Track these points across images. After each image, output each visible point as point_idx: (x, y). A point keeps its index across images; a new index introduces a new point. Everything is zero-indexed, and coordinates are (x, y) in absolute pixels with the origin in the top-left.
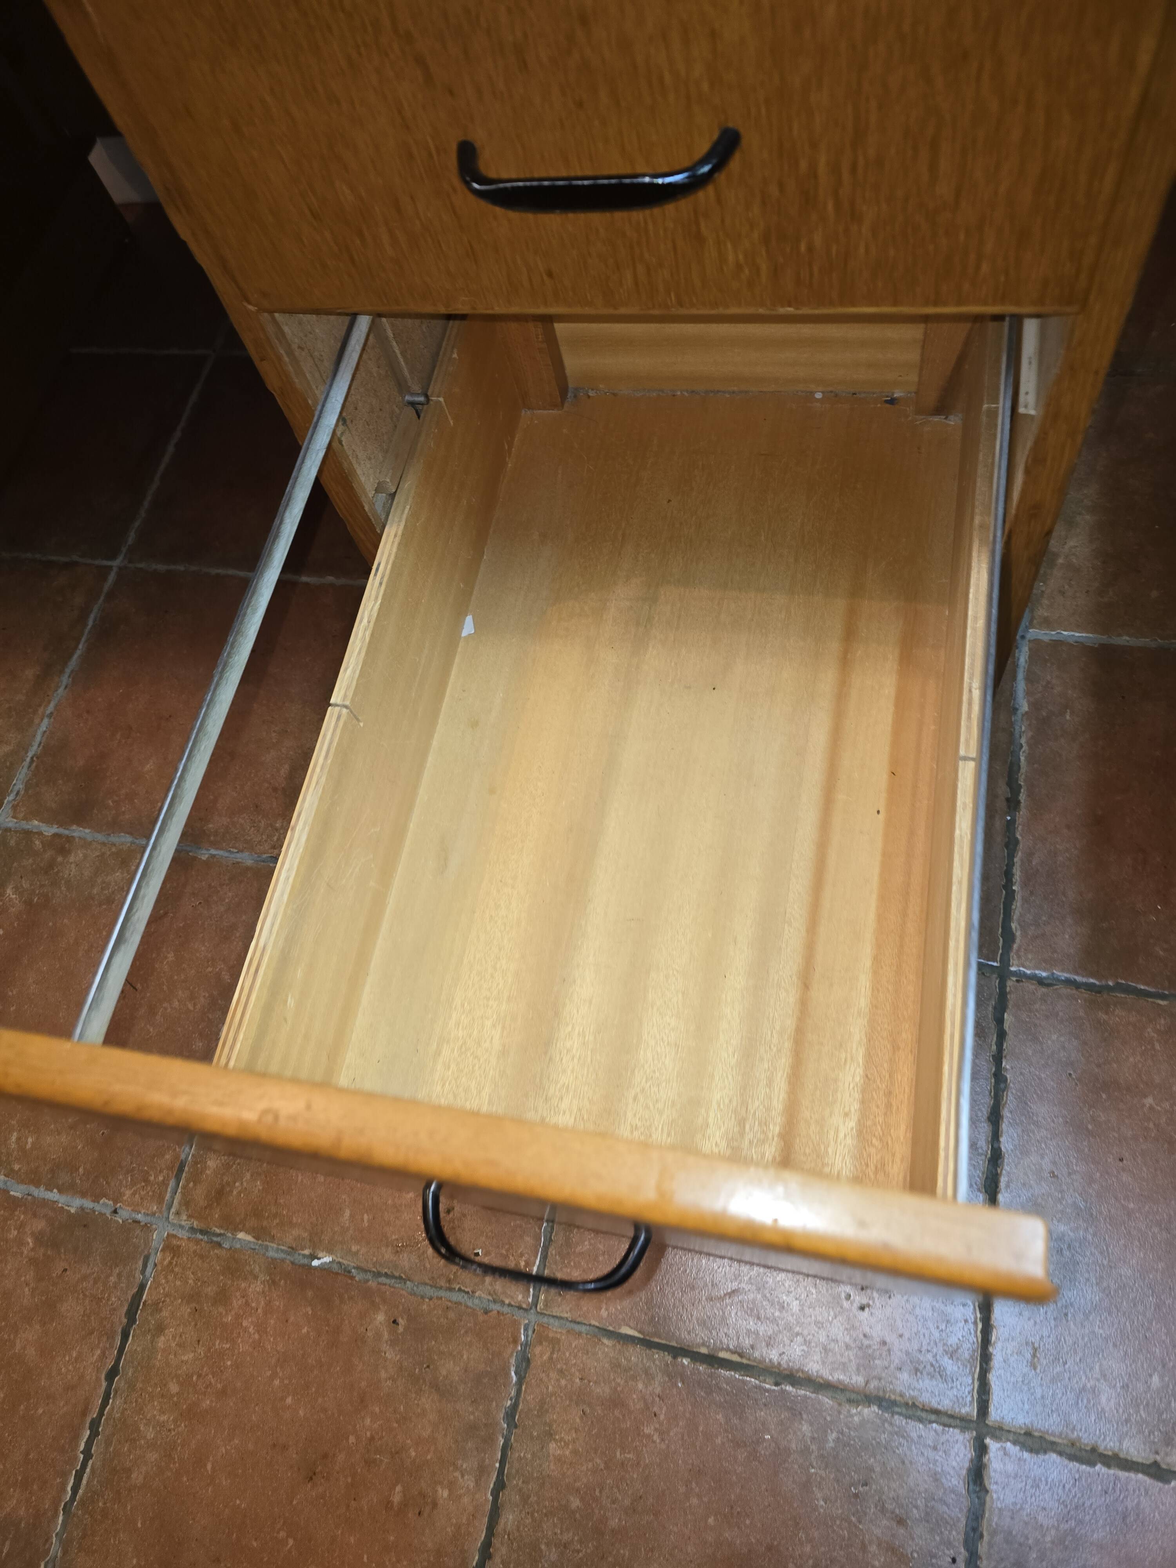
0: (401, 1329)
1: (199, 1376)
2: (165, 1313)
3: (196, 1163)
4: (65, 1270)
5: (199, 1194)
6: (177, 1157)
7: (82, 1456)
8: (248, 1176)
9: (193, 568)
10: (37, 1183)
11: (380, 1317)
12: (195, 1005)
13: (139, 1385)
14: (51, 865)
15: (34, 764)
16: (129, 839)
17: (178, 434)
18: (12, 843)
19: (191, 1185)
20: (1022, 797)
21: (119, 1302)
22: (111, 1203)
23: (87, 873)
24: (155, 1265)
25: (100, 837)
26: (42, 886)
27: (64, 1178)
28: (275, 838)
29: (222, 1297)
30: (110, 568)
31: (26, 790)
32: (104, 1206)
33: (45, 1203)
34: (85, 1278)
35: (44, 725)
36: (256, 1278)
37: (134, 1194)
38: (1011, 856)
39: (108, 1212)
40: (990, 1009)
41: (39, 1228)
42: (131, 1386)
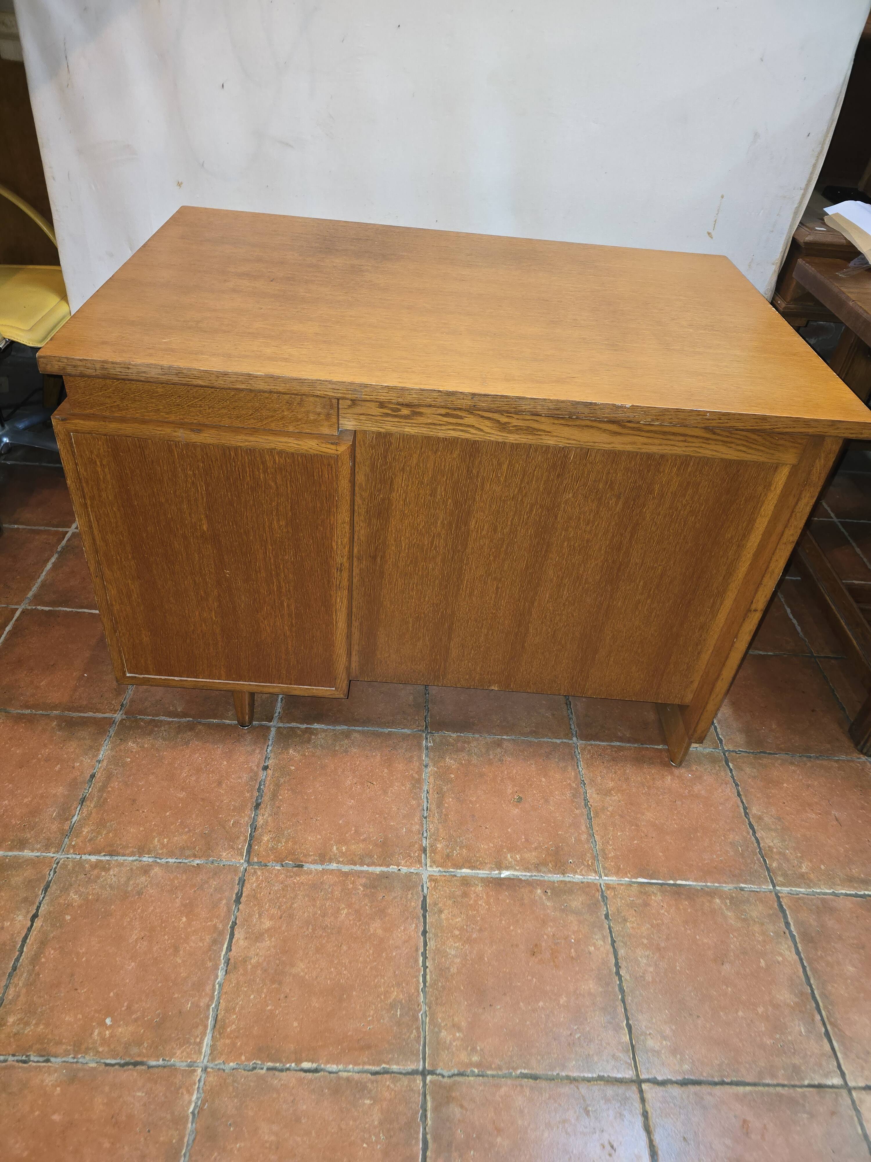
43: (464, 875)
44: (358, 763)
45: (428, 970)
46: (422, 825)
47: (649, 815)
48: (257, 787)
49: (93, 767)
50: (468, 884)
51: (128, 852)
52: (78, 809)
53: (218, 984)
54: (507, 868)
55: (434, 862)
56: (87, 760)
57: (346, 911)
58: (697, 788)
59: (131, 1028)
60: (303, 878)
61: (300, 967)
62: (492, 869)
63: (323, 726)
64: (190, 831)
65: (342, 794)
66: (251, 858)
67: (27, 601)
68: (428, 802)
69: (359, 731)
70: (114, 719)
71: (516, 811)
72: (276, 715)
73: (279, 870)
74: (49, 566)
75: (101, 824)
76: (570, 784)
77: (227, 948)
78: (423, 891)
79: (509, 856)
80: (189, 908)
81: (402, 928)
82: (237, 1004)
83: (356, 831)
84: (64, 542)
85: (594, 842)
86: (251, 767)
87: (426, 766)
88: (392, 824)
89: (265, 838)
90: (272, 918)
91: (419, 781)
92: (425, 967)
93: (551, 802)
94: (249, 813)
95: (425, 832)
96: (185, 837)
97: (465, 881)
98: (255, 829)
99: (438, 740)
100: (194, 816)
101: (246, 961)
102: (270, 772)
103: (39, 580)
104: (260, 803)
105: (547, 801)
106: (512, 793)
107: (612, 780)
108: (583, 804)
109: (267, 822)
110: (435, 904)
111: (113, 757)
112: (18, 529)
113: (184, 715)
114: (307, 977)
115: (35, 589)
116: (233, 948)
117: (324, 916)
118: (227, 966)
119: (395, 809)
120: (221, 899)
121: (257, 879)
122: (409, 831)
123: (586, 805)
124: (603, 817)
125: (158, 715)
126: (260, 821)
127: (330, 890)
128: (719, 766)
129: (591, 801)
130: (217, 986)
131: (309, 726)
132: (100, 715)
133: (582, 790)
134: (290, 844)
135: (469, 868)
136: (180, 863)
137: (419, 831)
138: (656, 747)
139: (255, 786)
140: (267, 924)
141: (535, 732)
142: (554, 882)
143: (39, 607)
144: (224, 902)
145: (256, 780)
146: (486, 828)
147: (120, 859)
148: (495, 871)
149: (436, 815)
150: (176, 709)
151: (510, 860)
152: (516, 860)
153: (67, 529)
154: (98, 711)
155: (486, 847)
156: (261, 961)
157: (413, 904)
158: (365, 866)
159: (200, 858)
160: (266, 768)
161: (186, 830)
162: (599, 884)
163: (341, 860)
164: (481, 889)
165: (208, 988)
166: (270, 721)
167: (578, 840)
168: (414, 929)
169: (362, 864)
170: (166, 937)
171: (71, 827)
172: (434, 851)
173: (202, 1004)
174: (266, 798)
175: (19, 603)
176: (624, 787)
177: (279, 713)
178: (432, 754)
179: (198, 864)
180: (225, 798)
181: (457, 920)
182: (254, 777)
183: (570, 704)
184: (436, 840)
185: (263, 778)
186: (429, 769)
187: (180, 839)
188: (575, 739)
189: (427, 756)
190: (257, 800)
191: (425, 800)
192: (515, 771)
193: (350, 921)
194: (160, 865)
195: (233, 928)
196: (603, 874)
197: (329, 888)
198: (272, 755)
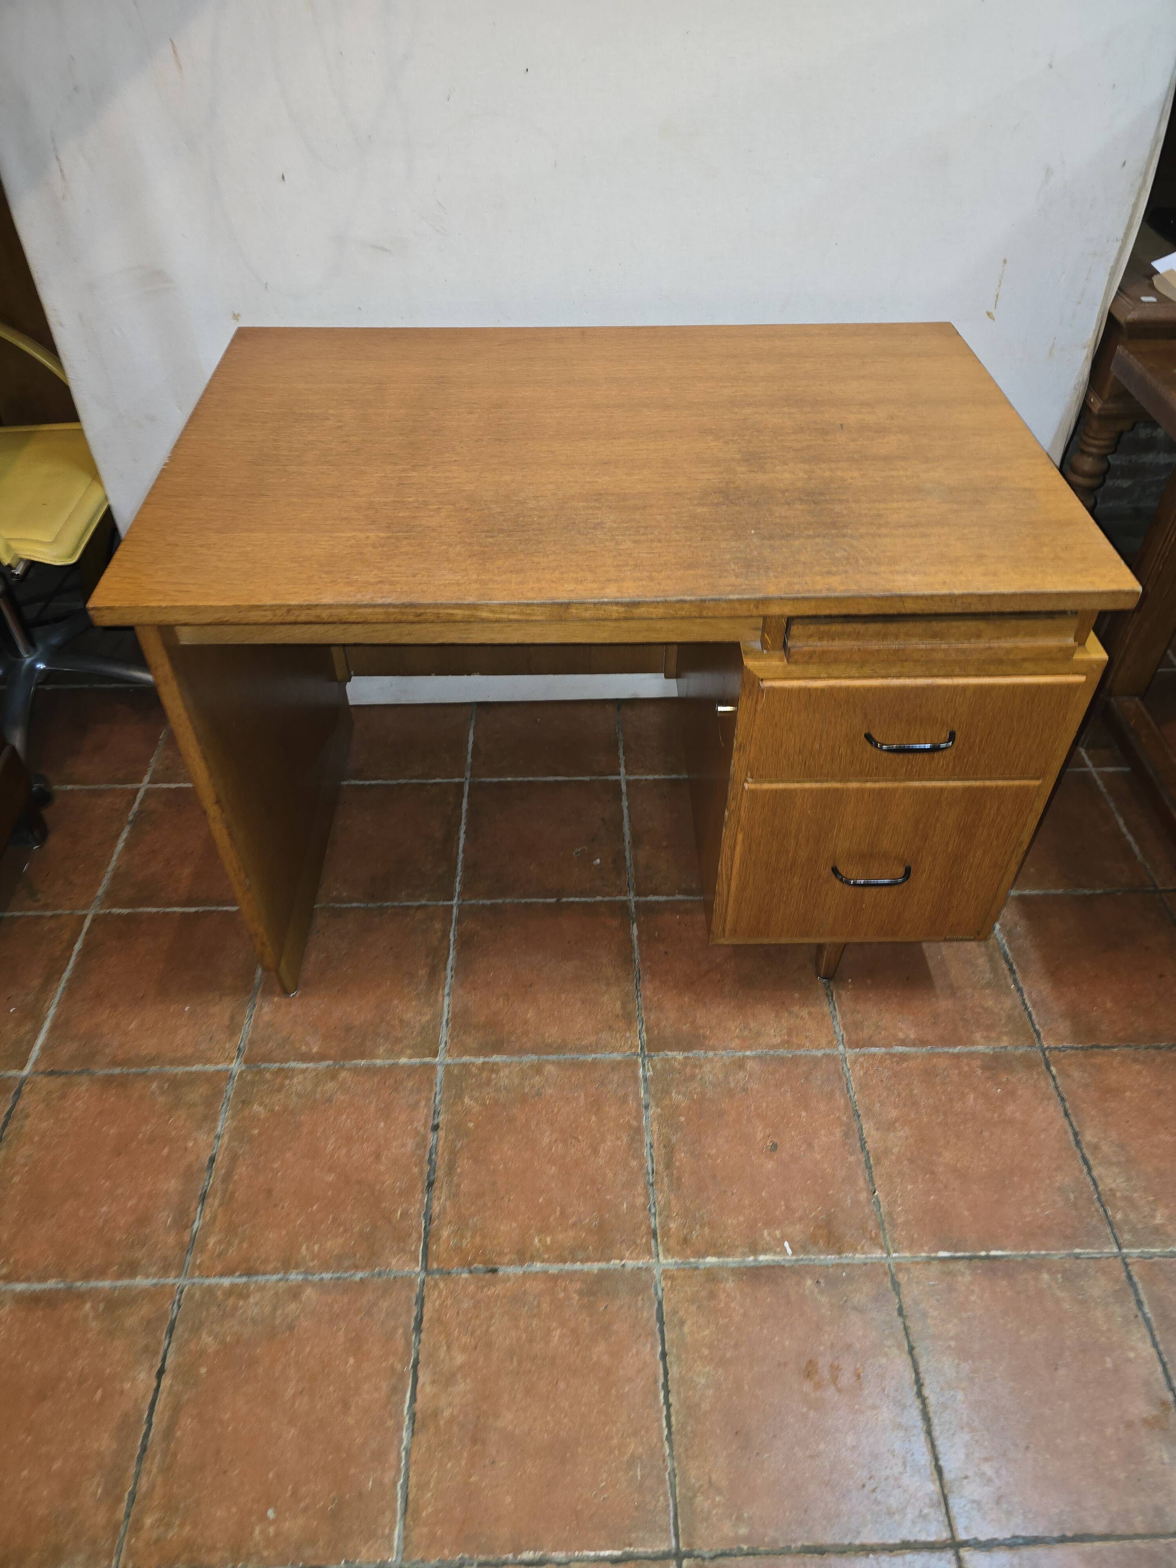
0: (823, 1285)
1: (718, 1340)
2: (681, 1313)
3: (663, 1228)
4: (606, 1307)
5: (672, 1242)
6: (649, 1226)
7: (665, 1408)
8: (698, 1227)
9: (508, 900)
10: (564, 1261)
11: (809, 1282)
12: (621, 1141)
13: (683, 1356)
14: (489, 1081)
15: (450, 1025)
16: (533, 1058)
17: (463, 828)
18: (456, 1072)
19: (665, 1239)
20: (1015, 967)
21: (649, 1314)
22: (617, 1261)
23: (516, 1081)
24: (663, 1290)
25: (516, 1059)
26: (489, 1093)
27: (580, 1255)
28: (629, 1042)
29: (712, 1295)
30: (452, 906)
31: (452, 1040)
32: (615, 1263)
33: (575, 1272)
34: (621, 1307)
35: (447, 1001)
36: (727, 1280)
37: (631, 1253)
38: (1022, 995)
39: (619, 1267)
40: (1044, 1067)
41: (578, 1287)
42: (678, 1358)
43: (708, 1266)
44: (556, 1110)
45: (672, 1409)
46: (647, 1196)
47: (948, 1156)
48: (427, 1157)
49: (211, 1146)
50: (714, 1279)
51: (270, 1267)
52: (199, 1209)
53: (404, 1449)
54: (765, 1251)
55: (668, 1251)
56: (202, 1137)
57: (558, 1332)
58: (1010, 1109)
59: (301, 1521)
60: (499, 1289)
61: (507, 1419)
62: (744, 1254)
63: (504, 1057)
64: (345, 1231)
65: (538, 1160)
66: (429, 1264)
67: (97, 902)
68: (653, 1161)
69: (553, 1063)
70: (230, 1073)
71: (770, 1165)
72: (443, 1045)
73: (467, 1280)
74: (120, 845)
75: (231, 1230)
76: (839, 1118)
77: (411, 1397)
78: (656, 1294)
79: (766, 1233)
80: (356, 1344)
81: (634, 1351)
82: (432, 1476)
83: (563, 1212)
84: (136, 806)
85: (876, 1203)
86: (416, 1128)
87: (647, 1107)
88: (608, 1197)
89: (445, 1233)
90: (464, 1349)
91: (637, 1132)
92: (668, 1406)
93: (816, 1148)
94: (420, 1197)
95: (652, 1207)
96: (340, 1241)
97: (712, 1276)
98: (430, 1219)
99: (659, 1066)
100: (349, 1208)
101: (436, 1415)
102: (442, 1133)
103: (110, 868)
104: (433, 1181)
105: (810, 1146)
106: (763, 1138)
107: (896, 1107)
108: (859, 1145)
109: (444, 1208)
110: (675, 1312)
111: (235, 1128)
112: (72, 791)
113: (322, 1057)
114: (517, 1432)
115: (105, 882)
116: (419, 1397)
117: (531, 1341)
118: (413, 1423)
119: (610, 1175)
120: (395, 1328)
121: (440, 1293)
122: (632, 1207)
123: (863, 1147)
124: (887, 1163)
125: (287, 1060)
126: (436, 1207)
127: (535, 1303)
128: (1038, 1073)
129: (868, 1140)
130: (403, 1454)
131: (487, 1059)
132: (211, 1068)
133: (855, 1125)
134: (478, 1239)
135: (714, 1255)
136: (339, 1278)
137: (644, 1206)
138: (951, 1050)
139: (424, 1157)
140: (460, 1359)
141: (788, 1042)
142: (827, 1267)
143: (116, 911)
144: (400, 1331)
145: (425, 1147)
146: (733, 1194)
147: (261, 1279)
148: (749, 1257)
149: (666, 1179)
150: (311, 1050)
151: (768, 1238)
152: (775, 1238)
153: (135, 786)
154: (208, 1061)
155: (735, 1222)
156: (455, 1413)
157: (645, 1314)
158: (578, 1263)
159: (363, 1268)
160: (436, 1128)
161: (341, 1229)
162: (887, 1265)
163: (546, 1256)
164: (732, 1285)
165: (392, 1458)
166: (435, 1056)
167: (856, 1203)
168: (649, 1351)
169: (574, 1260)
170: (331, 1389)
171: (193, 1235)
172: (666, 1233)
173: (386, 1480)
174: (441, 1173)
175: (86, 906)
176: (912, 1116)
177: (446, 1043)
178: (652, 1088)
179: (361, 1278)
180: (387, 1176)
181: (705, 1333)
182: (422, 1143)
183: (832, 996)
184: (668, 1216)
185: (434, 1142)
186: (651, 1112)
187: (334, 1245)
188: (841, 1048)
189: (646, 1092)
190: (429, 1176)
191: (649, 1159)
192: (764, 1105)
193: (566, 1346)
194: (314, 1285)
195: (415, 1367)
196: (891, 1250)
197: (534, 1300)
198: (442, 1108)
